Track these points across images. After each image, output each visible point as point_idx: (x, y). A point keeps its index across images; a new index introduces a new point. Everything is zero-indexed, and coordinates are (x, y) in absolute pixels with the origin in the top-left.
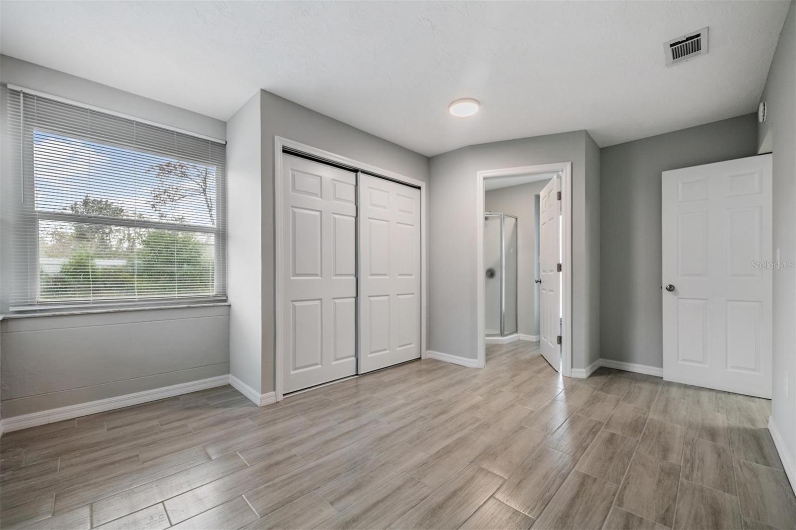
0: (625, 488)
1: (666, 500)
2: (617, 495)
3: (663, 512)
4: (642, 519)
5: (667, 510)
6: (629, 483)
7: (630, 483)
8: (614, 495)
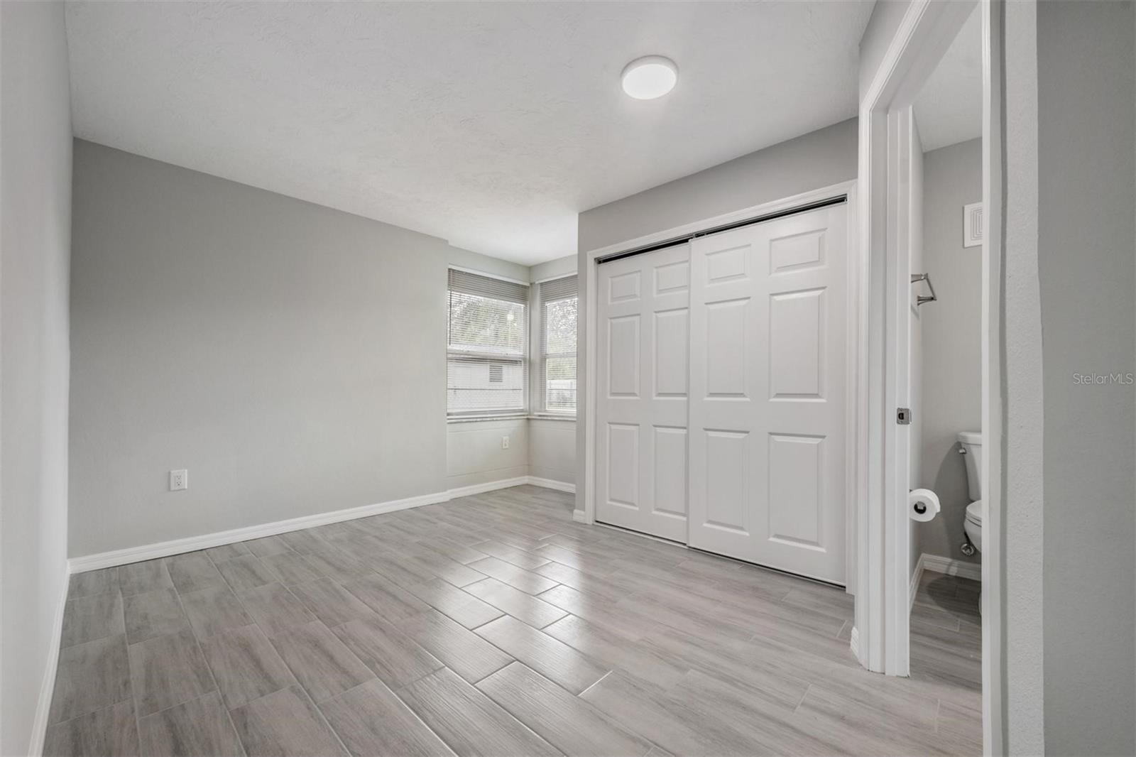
0: (309, 708)
1: (257, 737)
2: (306, 694)
3: (248, 720)
4: (262, 695)
5: (245, 726)
6: (312, 717)
7: (311, 719)
8: (308, 691)
